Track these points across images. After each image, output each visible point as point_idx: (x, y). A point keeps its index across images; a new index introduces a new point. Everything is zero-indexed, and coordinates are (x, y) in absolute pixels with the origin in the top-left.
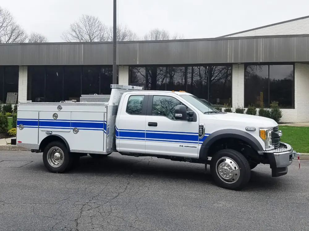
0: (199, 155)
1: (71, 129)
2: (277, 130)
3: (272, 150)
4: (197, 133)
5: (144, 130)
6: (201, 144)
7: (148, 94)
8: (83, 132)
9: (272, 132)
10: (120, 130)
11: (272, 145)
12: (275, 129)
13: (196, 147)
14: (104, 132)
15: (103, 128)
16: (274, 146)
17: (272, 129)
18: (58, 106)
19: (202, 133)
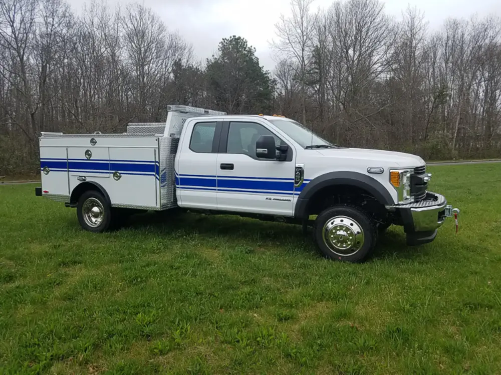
0: (294, 212)
1: (111, 173)
2: (424, 172)
3: (411, 203)
4: (292, 179)
5: (214, 175)
6: (298, 196)
7: (222, 120)
8: (127, 178)
9: (411, 175)
10: (180, 175)
11: (411, 196)
12: (418, 170)
13: (290, 201)
14: (156, 178)
15: (154, 172)
16: (413, 197)
17: (413, 169)
18: (90, 139)
19: (300, 178)
